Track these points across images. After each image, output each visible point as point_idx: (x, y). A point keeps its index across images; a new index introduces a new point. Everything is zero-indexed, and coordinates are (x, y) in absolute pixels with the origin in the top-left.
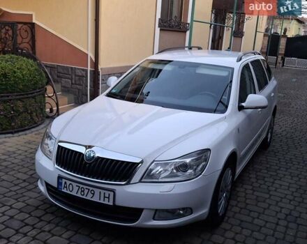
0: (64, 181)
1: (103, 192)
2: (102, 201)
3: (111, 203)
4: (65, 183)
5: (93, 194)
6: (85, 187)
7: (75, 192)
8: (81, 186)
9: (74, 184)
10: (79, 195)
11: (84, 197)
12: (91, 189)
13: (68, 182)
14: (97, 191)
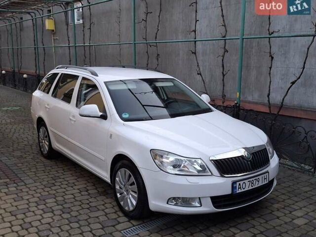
0: (238, 183)
1: (263, 176)
2: (263, 183)
3: (267, 182)
4: (240, 184)
5: (258, 181)
6: (253, 179)
7: (247, 187)
8: (251, 180)
9: (246, 181)
10: (251, 188)
11: (254, 187)
12: (257, 178)
13: (241, 183)
14: (260, 177)
